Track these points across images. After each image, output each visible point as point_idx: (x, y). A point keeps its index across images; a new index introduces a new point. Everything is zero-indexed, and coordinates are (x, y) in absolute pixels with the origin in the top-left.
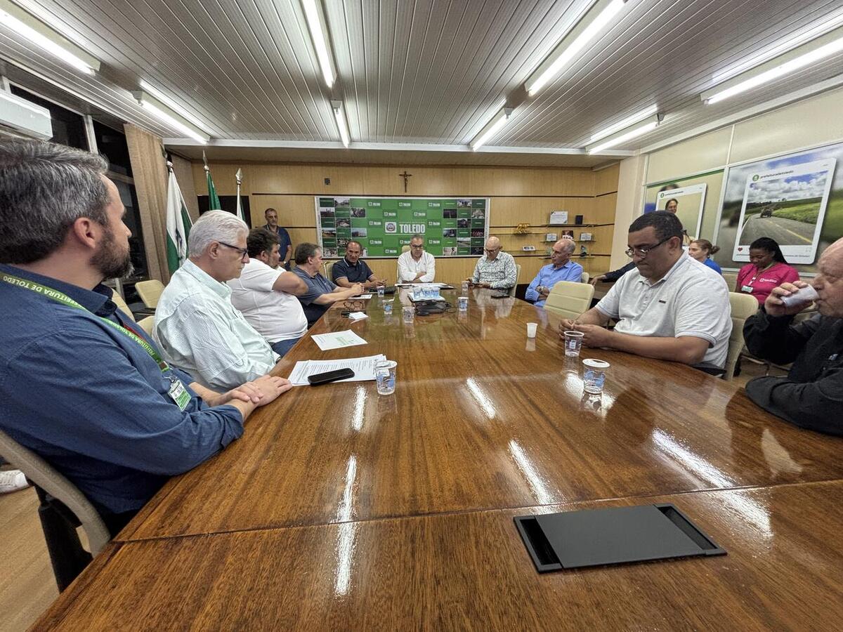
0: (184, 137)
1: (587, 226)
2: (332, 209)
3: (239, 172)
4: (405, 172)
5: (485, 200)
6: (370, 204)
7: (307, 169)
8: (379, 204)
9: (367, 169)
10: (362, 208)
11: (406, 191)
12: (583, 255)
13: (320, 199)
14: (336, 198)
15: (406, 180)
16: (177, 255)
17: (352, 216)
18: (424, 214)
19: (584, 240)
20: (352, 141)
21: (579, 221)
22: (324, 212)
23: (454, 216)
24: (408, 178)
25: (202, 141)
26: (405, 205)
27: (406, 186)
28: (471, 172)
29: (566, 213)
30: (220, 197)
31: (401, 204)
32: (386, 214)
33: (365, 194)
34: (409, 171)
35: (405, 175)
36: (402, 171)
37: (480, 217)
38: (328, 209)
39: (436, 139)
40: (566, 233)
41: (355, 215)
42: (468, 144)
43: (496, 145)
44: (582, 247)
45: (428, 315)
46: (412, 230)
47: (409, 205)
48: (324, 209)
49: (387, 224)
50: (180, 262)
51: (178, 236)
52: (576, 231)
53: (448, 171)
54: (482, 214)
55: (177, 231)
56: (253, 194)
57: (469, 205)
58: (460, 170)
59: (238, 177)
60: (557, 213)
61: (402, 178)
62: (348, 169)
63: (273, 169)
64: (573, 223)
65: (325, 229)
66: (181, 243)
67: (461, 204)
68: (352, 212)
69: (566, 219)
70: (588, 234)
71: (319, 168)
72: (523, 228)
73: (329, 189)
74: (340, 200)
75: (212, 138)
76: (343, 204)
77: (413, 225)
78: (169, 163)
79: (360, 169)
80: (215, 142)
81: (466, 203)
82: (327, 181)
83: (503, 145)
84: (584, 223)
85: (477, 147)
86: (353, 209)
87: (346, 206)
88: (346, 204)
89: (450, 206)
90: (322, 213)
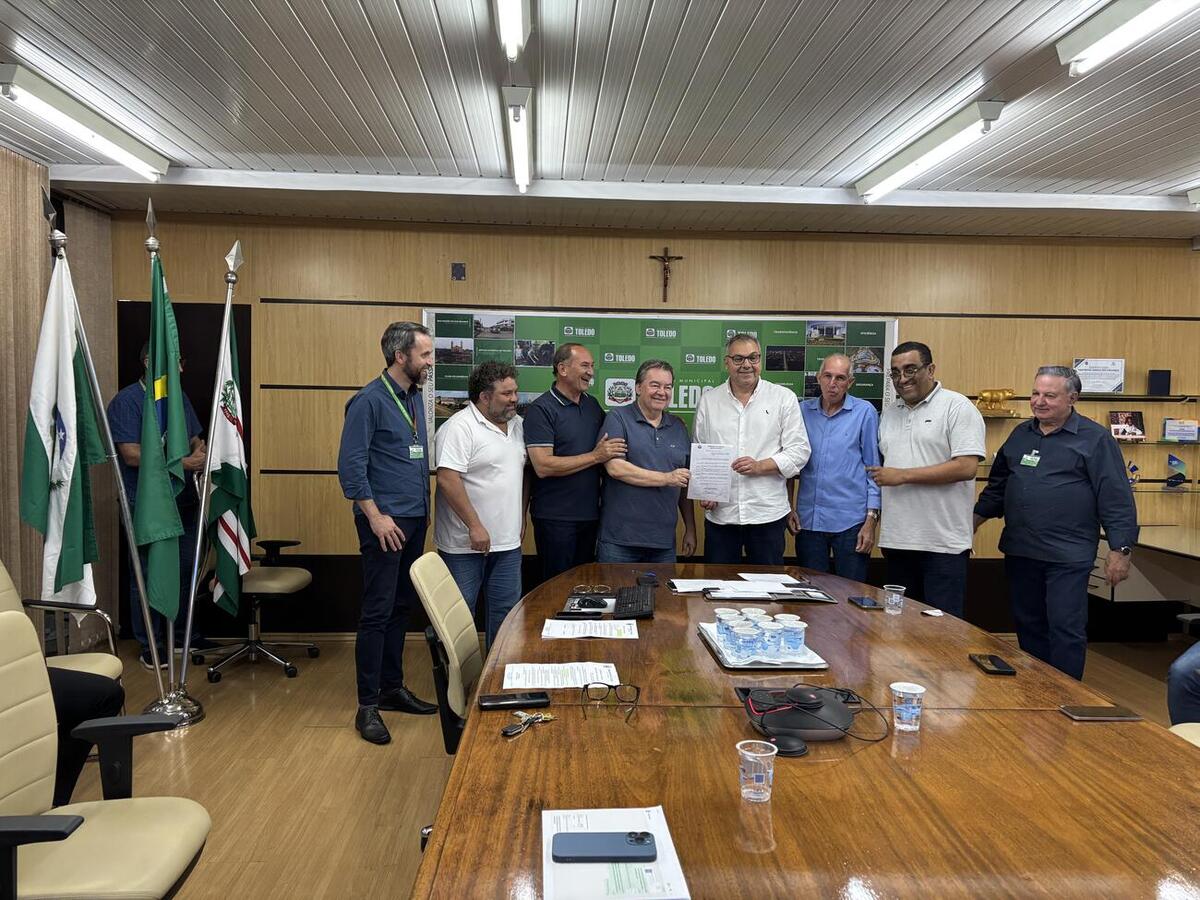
0: (103, 161)
1: (1182, 398)
2: (468, 344)
3: (234, 251)
4: (666, 250)
5: (884, 323)
6: (568, 332)
7: (408, 241)
8: (591, 332)
9: (565, 240)
10: (545, 342)
11: (665, 300)
12: (1175, 481)
13: (438, 316)
14: (478, 314)
15: (666, 269)
16: (48, 476)
17: (519, 361)
18: (712, 359)
19: (1175, 439)
20: (536, 176)
21: (1159, 385)
22: (446, 350)
23: (797, 365)
24: (674, 265)
25: (147, 173)
26: (662, 333)
27: (665, 286)
28: (847, 249)
29: (1120, 364)
30: (177, 307)
31: (650, 333)
32: (609, 357)
33: (557, 305)
34: (676, 247)
35: (665, 259)
36: (657, 247)
37: (871, 370)
38: (457, 342)
39: (767, 173)
40: (1122, 418)
41: (526, 359)
42: (851, 187)
43: (927, 189)
44: (1171, 458)
45: (801, 754)
46: (676, 401)
47: (672, 334)
48: (446, 343)
49: (609, 383)
50: (53, 495)
51: (57, 424)
52: (1151, 412)
53: (783, 246)
54: (875, 360)
55: (56, 413)
56: (263, 300)
57: (838, 335)
58: (815, 245)
59: (230, 262)
60: (1092, 362)
61: (658, 265)
62: (516, 239)
63: (319, 239)
64: (1140, 390)
65: (445, 394)
66: (63, 444)
67: (816, 333)
68: (519, 352)
69: (1120, 379)
70: (1187, 422)
71: (440, 238)
72: (992, 401)
73: (463, 292)
74: (488, 319)
75: (175, 166)
76: (496, 330)
77: (682, 388)
78: (58, 234)
79: (547, 240)
80: (179, 175)
81: (828, 332)
82: (458, 272)
83: (945, 189)
84: (1175, 391)
85: (877, 195)
86: (522, 345)
87: (504, 336)
88: (505, 329)
89: (784, 338)
90: (441, 354)
